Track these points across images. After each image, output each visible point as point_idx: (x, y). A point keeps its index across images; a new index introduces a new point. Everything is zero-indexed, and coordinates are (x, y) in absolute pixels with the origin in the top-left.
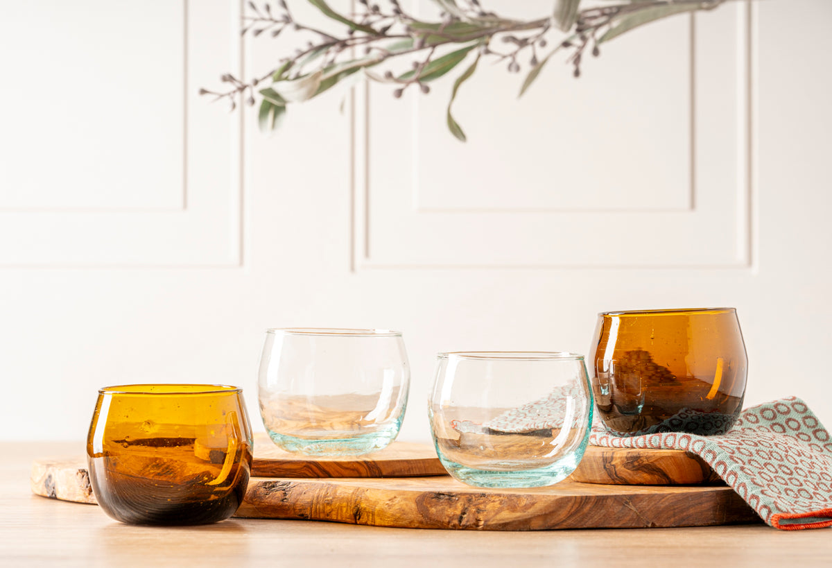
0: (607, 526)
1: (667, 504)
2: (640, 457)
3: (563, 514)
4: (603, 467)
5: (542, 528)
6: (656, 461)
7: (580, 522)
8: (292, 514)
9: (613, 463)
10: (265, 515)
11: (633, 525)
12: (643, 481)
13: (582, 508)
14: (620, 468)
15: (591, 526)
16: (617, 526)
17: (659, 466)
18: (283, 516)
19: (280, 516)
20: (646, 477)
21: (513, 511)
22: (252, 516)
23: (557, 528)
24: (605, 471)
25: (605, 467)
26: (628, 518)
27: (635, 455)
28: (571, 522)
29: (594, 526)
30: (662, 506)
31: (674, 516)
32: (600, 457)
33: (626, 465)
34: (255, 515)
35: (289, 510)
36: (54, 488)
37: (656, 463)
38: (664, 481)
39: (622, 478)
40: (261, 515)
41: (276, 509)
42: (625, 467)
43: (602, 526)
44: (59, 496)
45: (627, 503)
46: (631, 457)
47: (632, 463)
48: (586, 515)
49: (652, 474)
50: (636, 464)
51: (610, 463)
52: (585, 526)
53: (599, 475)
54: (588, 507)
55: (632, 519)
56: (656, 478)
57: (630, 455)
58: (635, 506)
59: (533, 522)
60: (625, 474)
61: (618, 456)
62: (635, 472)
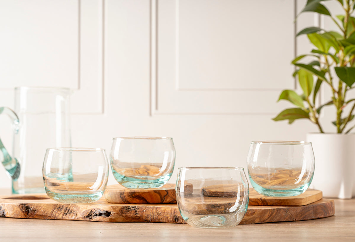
0: (281, 221)
1: (299, 211)
2: (135, 192)
3: (266, 216)
4: (120, 197)
5: (259, 223)
6: (142, 194)
7: (272, 219)
8: (141, 220)
9: (124, 195)
10: (129, 221)
11: (289, 220)
12: (136, 202)
13: (273, 214)
14: (127, 197)
15: (276, 221)
16: (284, 221)
17: (143, 196)
18: (138, 221)
19: (136, 221)
20: (138, 201)
21: (247, 216)
22: (123, 221)
23: (264, 222)
24: (121, 198)
25: (121, 197)
26: (288, 217)
27: (133, 192)
28: (269, 220)
29: (277, 221)
30: (298, 212)
31: (302, 216)
32: (119, 193)
33: (129, 196)
34: (124, 221)
35: (139, 218)
36: (3, 212)
37: (142, 195)
38: (145, 203)
39: (128, 201)
40: (127, 221)
41: (134, 218)
42: (129, 197)
43: (279, 221)
44: (7, 216)
45: (287, 211)
46: (131, 193)
47: (132, 195)
48: (274, 217)
49: (140, 199)
50: (133, 195)
51: (123, 195)
52: (274, 221)
53: (119, 200)
54: (275, 213)
55: (289, 218)
56: (142, 201)
57: (131, 192)
58: (290, 212)
59: (256, 220)
60: (129, 199)
61: (126, 192)
62: (133, 199)
